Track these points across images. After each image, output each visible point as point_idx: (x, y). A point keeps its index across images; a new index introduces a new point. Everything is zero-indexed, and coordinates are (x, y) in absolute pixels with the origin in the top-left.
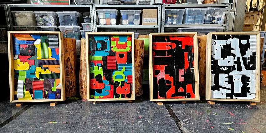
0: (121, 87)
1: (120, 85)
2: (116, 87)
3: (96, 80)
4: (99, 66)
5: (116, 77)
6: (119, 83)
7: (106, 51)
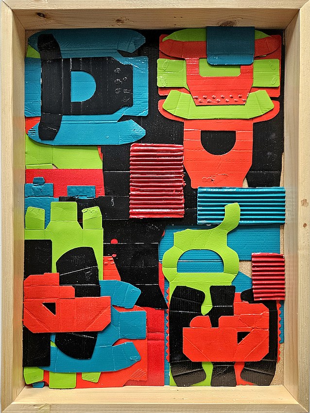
0: (215, 324)
1: (207, 307)
2: (178, 324)
3: (63, 281)
4: (78, 201)
5: (185, 264)
6: (200, 296)
7: (124, 118)
